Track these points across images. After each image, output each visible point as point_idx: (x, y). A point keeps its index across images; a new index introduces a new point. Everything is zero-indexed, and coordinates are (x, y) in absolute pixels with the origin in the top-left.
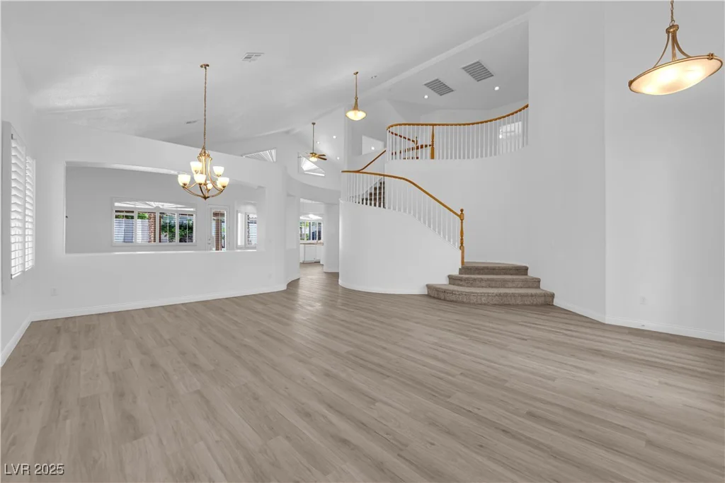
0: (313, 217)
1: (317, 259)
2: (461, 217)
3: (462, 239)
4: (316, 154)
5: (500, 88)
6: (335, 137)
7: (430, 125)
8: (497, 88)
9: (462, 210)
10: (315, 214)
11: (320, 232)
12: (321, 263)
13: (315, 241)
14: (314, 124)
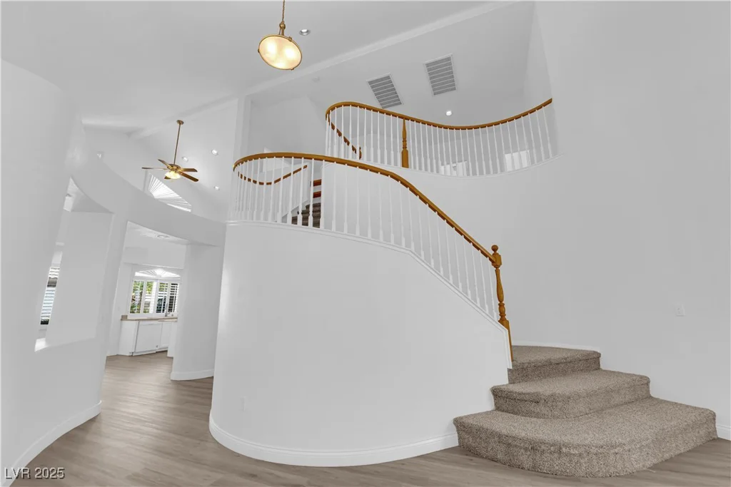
0: (163, 274)
1: (162, 346)
2: (496, 261)
3: (501, 306)
4: (178, 167)
5: (452, 113)
6: (215, 152)
7: (401, 117)
8: (449, 113)
9: (495, 248)
10: (164, 269)
11: (172, 299)
12: (169, 354)
13: (161, 315)
14: (180, 122)
